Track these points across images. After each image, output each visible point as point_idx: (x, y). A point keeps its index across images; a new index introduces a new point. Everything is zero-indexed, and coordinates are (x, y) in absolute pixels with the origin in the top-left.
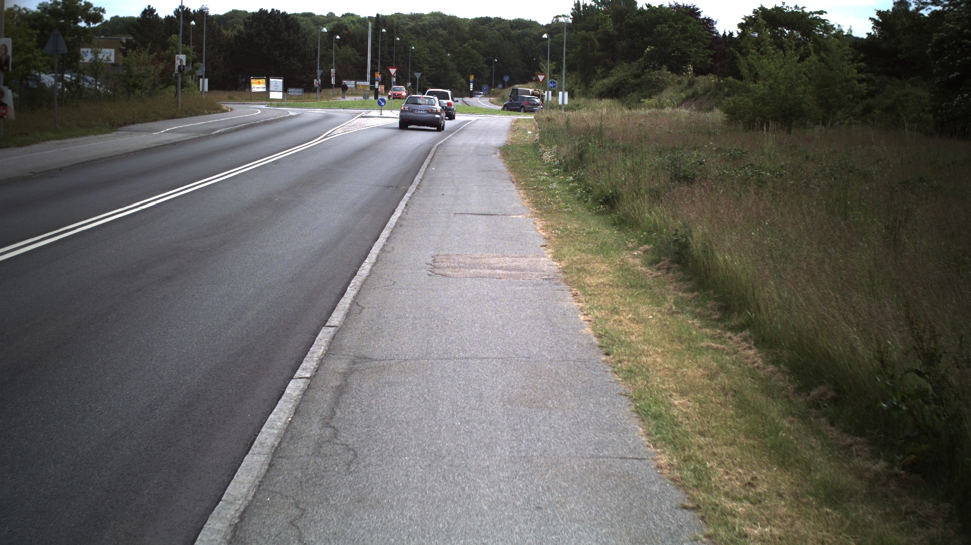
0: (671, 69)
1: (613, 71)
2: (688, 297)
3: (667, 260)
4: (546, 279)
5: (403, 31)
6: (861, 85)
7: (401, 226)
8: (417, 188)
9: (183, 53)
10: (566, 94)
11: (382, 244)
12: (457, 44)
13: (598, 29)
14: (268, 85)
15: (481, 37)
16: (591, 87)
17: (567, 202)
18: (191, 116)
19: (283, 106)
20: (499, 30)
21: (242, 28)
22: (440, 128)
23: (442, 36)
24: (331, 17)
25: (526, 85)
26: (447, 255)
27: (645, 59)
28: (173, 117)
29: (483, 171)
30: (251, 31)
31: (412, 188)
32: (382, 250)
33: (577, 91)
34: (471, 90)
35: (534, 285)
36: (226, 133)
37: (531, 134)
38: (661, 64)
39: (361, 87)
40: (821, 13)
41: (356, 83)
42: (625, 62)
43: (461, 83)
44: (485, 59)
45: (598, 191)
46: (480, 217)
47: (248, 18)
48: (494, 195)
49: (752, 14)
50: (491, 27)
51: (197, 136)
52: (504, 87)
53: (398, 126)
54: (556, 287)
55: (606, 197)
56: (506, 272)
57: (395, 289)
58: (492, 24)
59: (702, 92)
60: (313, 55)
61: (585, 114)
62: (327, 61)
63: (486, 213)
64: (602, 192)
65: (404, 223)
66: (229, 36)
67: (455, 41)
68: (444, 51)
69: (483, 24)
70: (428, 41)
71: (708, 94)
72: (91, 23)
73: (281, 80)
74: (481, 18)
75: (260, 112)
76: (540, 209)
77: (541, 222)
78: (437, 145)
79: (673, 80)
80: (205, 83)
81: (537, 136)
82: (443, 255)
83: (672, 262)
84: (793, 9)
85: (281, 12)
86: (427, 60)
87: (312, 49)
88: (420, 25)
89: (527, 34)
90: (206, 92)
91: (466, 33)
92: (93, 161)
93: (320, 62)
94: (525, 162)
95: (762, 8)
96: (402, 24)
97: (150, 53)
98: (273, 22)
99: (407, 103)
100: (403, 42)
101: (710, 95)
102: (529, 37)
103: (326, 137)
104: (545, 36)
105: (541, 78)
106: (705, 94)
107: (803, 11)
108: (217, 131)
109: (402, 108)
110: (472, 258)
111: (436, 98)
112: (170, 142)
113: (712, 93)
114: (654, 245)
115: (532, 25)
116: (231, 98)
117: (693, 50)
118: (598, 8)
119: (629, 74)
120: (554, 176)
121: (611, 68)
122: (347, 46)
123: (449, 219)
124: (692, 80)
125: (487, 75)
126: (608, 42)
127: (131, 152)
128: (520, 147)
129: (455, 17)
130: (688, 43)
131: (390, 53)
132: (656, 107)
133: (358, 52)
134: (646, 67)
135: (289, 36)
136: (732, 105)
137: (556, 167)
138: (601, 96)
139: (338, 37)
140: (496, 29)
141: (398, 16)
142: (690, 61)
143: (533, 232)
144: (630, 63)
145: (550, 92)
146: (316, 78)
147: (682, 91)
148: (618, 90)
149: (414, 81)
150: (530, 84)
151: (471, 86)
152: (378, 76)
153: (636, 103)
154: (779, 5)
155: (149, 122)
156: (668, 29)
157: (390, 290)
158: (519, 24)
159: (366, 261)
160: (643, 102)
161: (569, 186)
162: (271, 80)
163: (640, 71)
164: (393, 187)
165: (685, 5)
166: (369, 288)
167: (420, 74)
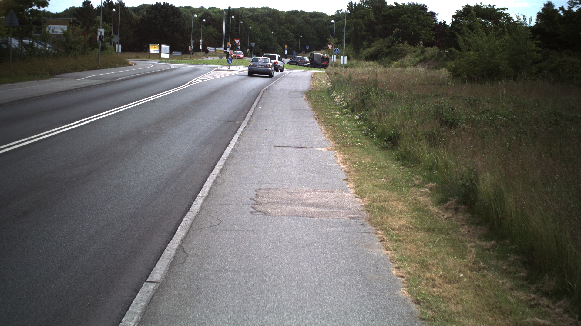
0: (410, 43)
1: (373, 44)
2: (486, 246)
3: (454, 200)
4: (352, 218)
5: (245, 18)
6: (538, 55)
7: (233, 157)
8: (248, 123)
9: (103, 28)
10: (346, 57)
11: (215, 176)
12: (278, 26)
13: (364, 17)
14: (160, 49)
15: (292, 22)
16: (360, 53)
17: (357, 138)
18: (107, 68)
19: (168, 62)
20: (303, 18)
21: (145, 13)
22: (271, 76)
23: (268, 21)
24: (202, 9)
25: (319, 51)
26: (267, 189)
27: (393, 36)
28: (94, 69)
29: (295, 110)
30: (151, 16)
31: (244, 123)
32: (215, 182)
33: (351, 55)
34: (286, 54)
35: (343, 226)
36: (126, 79)
37: (325, 83)
38: (403, 40)
39: (219, 52)
40: (504, 9)
41: (215, 49)
42: (381, 38)
43: (280, 50)
44: (294, 35)
45: (381, 130)
46: (293, 149)
47: (149, 8)
48: (304, 130)
49: (461, 9)
50: (298, 16)
51: (106, 82)
52: (306, 53)
53: (247, 74)
54: (363, 229)
55: (389, 136)
56: (317, 210)
57: (221, 230)
58: (298, 14)
59: (429, 57)
60: (189, 31)
61: (358, 70)
62: (197, 35)
63: (298, 146)
64: (384, 131)
65: (236, 154)
66: (137, 19)
67: (276, 24)
68: (270, 30)
69: (293, 15)
70: (260, 24)
71: (433, 58)
72: (41, 7)
73: (169, 46)
74: (292, 11)
75: (153, 66)
76: (338, 143)
77: (341, 155)
78: (264, 90)
79: (411, 49)
80: (119, 47)
81: (329, 85)
82: (264, 189)
83: (458, 202)
84: (487, 6)
85: (169, 4)
86: (259, 35)
87: (188, 27)
88: (255, 15)
89: (320, 21)
90: (120, 53)
91: (284, 20)
92: (27, 99)
93: (193, 36)
94: (323, 103)
95: (468, 6)
96: (245, 14)
97: (82, 28)
98: (164, 10)
99: (252, 61)
100: (245, 24)
101: (435, 60)
102: (321, 23)
103: (191, 83)
104: (332, 21)
105: (330, 47)
106: (431, 59)
107: (493, 8)
108: (120, 79)
109: (250, 64)
110: (288, 193)
111: (269, 59)
112: (85, 86)
113: (436, 58)
114: (437, 183)
115: (323, 15)
116: (137, 57)
117: (424, 31)
118: (363, 6)
119: (383, 46)
120: (344, 114)
121: (373, 42)
122: (211, 26)
123: (270, 151)
124: (423, 50)
125: (295, 45)
126: (370, 26)
127: (56, 93)
128: (319, 92)
129: (277, 10)
130: (420, 27)
131: (237, 31)
132: (401, 66)
133: (217, 30)
134: (394, 42)
135: (174, 19)
136: (454, 66)
137: (345, 108)
138: (367, 59)
139: (204, 20)
140: (301, 18)
141: (242, 9)
142: (421, 38)
143: (335, 165)
144: (383, 39)
145: (335, 56)
146: (190, 45)
147: (417, 56)
148: (377, 55)
149: (251, 48)
150: (322, 51)
151: (286, 52)
152: (229, 44)
153: (388, 64)
154: (479, 4)
155: (78, 71)
156: (407, 18)
157: (214, 231)
158: (315, 15)
159: (200, 194)
160: (393, 63)
161: (356, 123)
162: (162, 46)
163: (390, 44)
164: (231, 122)
165: (418, 4)
166: (197, 228)
167: (254, 44)
